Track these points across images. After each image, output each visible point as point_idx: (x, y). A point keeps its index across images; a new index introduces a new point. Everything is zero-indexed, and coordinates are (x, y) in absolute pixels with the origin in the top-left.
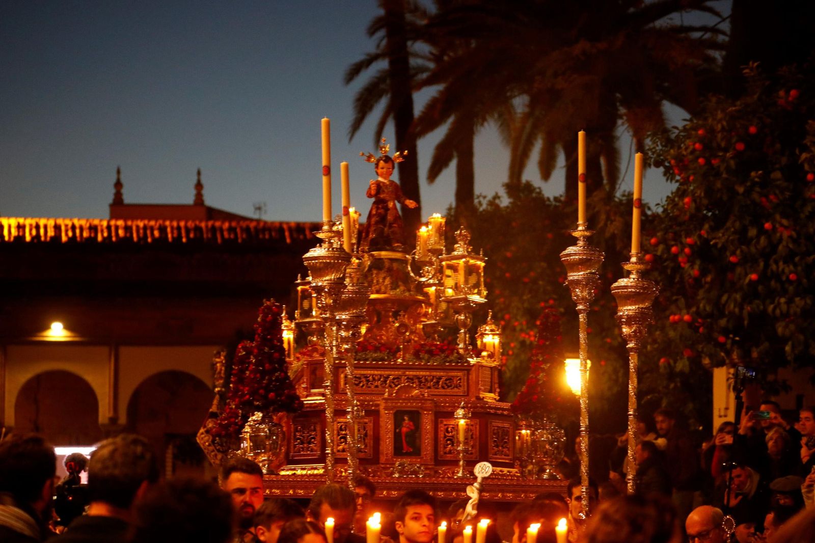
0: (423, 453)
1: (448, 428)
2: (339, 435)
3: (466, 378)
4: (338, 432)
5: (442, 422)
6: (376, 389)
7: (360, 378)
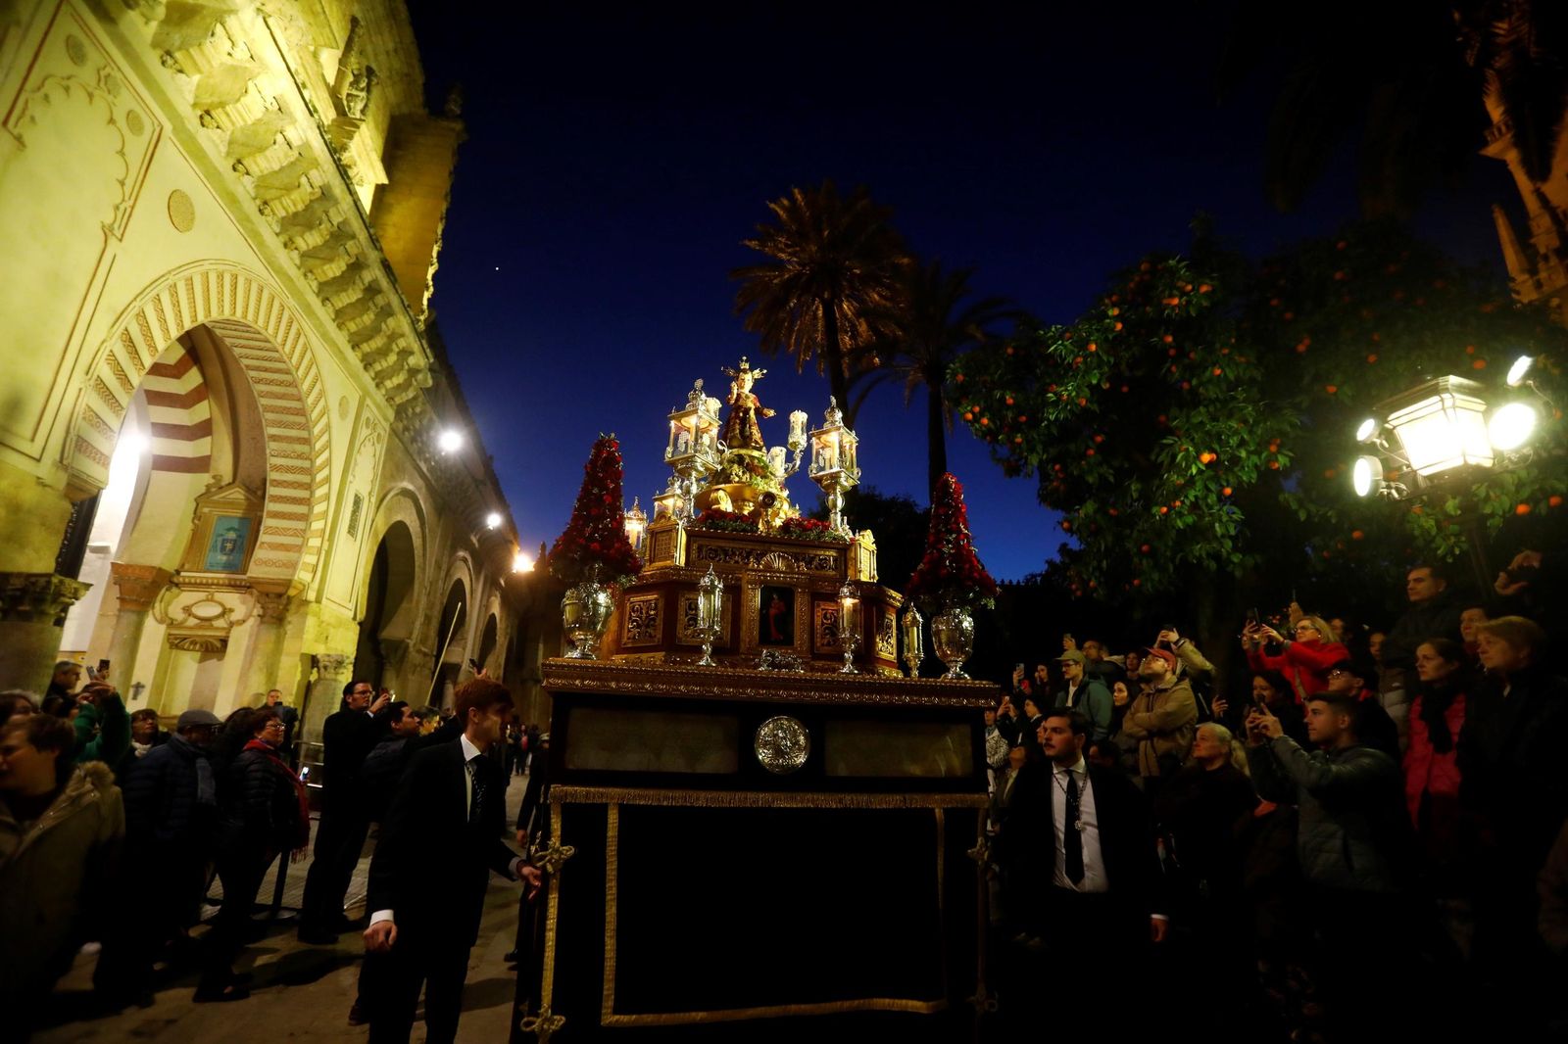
0: (797, 643)
1: (826, 613)
2: (686, 616)
3: (843, 558)
4: (687, 612)
5: (819, 606)
6: (736, 565)
7: (716, 551)
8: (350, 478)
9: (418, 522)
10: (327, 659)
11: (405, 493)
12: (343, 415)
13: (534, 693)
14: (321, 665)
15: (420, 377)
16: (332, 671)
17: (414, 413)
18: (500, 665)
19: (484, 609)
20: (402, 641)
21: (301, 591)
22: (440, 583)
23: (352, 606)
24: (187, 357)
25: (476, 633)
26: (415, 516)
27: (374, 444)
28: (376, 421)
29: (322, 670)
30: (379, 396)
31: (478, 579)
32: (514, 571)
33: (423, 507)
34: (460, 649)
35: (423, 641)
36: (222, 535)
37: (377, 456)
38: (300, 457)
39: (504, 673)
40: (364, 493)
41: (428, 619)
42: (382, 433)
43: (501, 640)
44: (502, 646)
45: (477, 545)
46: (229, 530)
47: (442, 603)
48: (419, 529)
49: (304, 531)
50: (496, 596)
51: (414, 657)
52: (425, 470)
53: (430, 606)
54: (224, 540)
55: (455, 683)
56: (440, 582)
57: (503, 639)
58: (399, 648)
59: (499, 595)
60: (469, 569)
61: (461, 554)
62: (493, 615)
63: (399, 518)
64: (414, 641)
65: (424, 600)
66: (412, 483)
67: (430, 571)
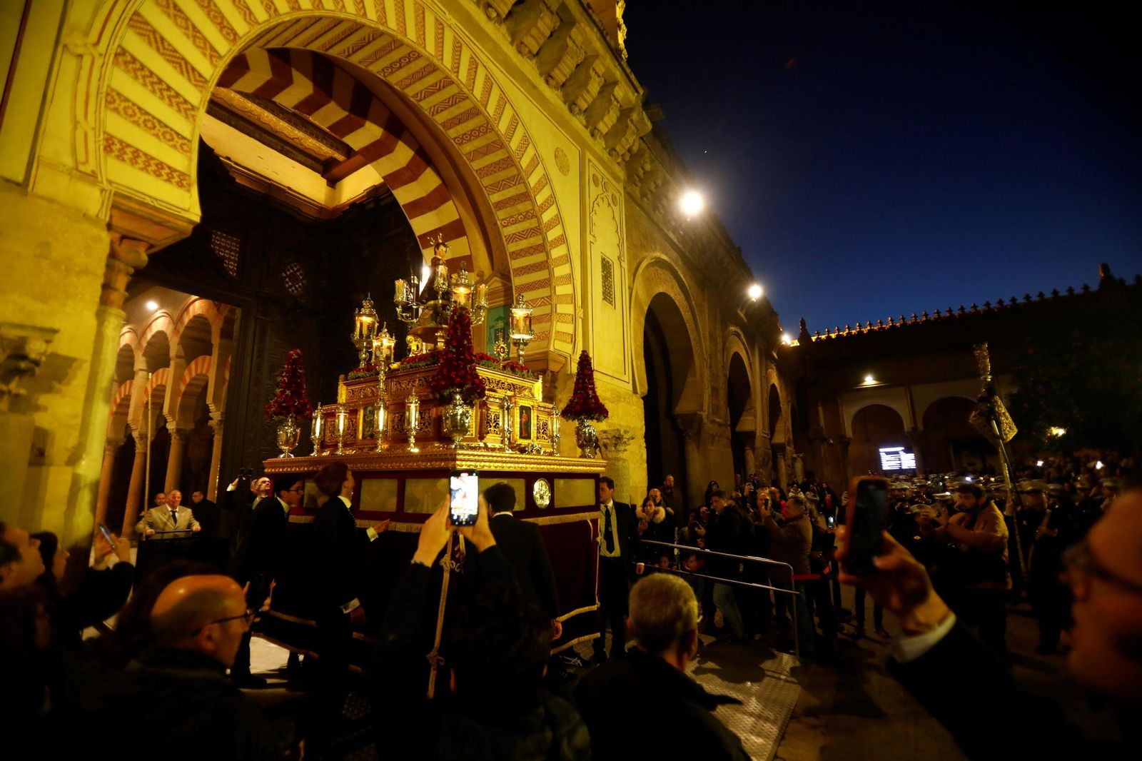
8: (589, 238)
9: (682, 296)
10: (604, 436)
11: (659, 263)
12: (564, 169)
13: (822, 450)
14: (600, 443)
15: (635, 116)
16: (613, 449)
17: (645, 172)
18: (788, 429)
19: (764, 380)
20: (695, 414)
21: (564, 365)
22: (719, 356)
23: (628, 378)
24: (418, 158)
25: (762, 402)
26: (678, 289)
27: (609, 204)
28: (605, 180)
29: (603, 449)
30: (599, 146)
31: (753, 354)
32: (784, 343)
33: (684, 280)
34: (752, 418)
35: (715, 411)
36: (493, 327)
37: (618, 220)
38: (526, 218)
39: (793, 436)
40: (612, 255)
41: (715, 390)
42: (617, 195)
43: (785, 407)
44: (786, 412)
45: (745, 320)
46: (497, 320)
47: (725, 375)
48: (686, 303)
49: (550, 297)
50: (772, 368)
51: (709, 428)
52: (675, 240)
53: (714, 378)
54: (496, 330)
55: (753, 449)
56: (719, 354)
57: (786, 406)
58: (693, 420)
59: (775, 368)
60: (744, 344)
61: (733, 328)
62: (773, 385)
63: (661, 289)
64: (706, 413)
65: (707, 372)
66: (666, 254)
67: (706, 345)
